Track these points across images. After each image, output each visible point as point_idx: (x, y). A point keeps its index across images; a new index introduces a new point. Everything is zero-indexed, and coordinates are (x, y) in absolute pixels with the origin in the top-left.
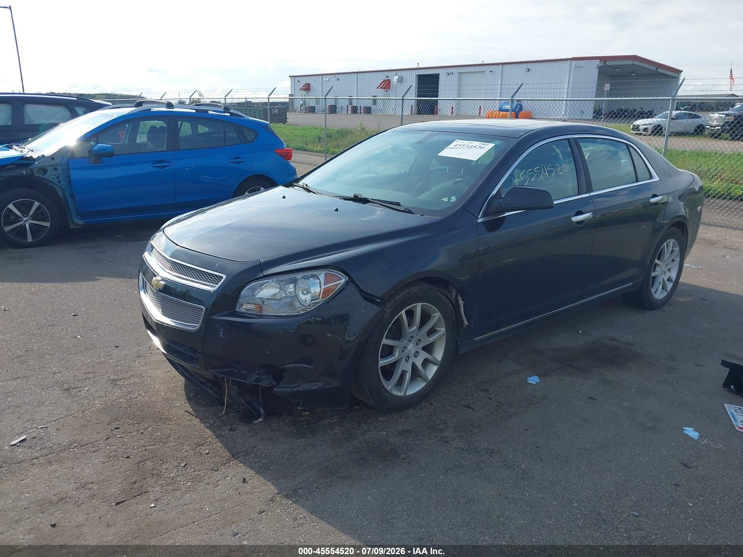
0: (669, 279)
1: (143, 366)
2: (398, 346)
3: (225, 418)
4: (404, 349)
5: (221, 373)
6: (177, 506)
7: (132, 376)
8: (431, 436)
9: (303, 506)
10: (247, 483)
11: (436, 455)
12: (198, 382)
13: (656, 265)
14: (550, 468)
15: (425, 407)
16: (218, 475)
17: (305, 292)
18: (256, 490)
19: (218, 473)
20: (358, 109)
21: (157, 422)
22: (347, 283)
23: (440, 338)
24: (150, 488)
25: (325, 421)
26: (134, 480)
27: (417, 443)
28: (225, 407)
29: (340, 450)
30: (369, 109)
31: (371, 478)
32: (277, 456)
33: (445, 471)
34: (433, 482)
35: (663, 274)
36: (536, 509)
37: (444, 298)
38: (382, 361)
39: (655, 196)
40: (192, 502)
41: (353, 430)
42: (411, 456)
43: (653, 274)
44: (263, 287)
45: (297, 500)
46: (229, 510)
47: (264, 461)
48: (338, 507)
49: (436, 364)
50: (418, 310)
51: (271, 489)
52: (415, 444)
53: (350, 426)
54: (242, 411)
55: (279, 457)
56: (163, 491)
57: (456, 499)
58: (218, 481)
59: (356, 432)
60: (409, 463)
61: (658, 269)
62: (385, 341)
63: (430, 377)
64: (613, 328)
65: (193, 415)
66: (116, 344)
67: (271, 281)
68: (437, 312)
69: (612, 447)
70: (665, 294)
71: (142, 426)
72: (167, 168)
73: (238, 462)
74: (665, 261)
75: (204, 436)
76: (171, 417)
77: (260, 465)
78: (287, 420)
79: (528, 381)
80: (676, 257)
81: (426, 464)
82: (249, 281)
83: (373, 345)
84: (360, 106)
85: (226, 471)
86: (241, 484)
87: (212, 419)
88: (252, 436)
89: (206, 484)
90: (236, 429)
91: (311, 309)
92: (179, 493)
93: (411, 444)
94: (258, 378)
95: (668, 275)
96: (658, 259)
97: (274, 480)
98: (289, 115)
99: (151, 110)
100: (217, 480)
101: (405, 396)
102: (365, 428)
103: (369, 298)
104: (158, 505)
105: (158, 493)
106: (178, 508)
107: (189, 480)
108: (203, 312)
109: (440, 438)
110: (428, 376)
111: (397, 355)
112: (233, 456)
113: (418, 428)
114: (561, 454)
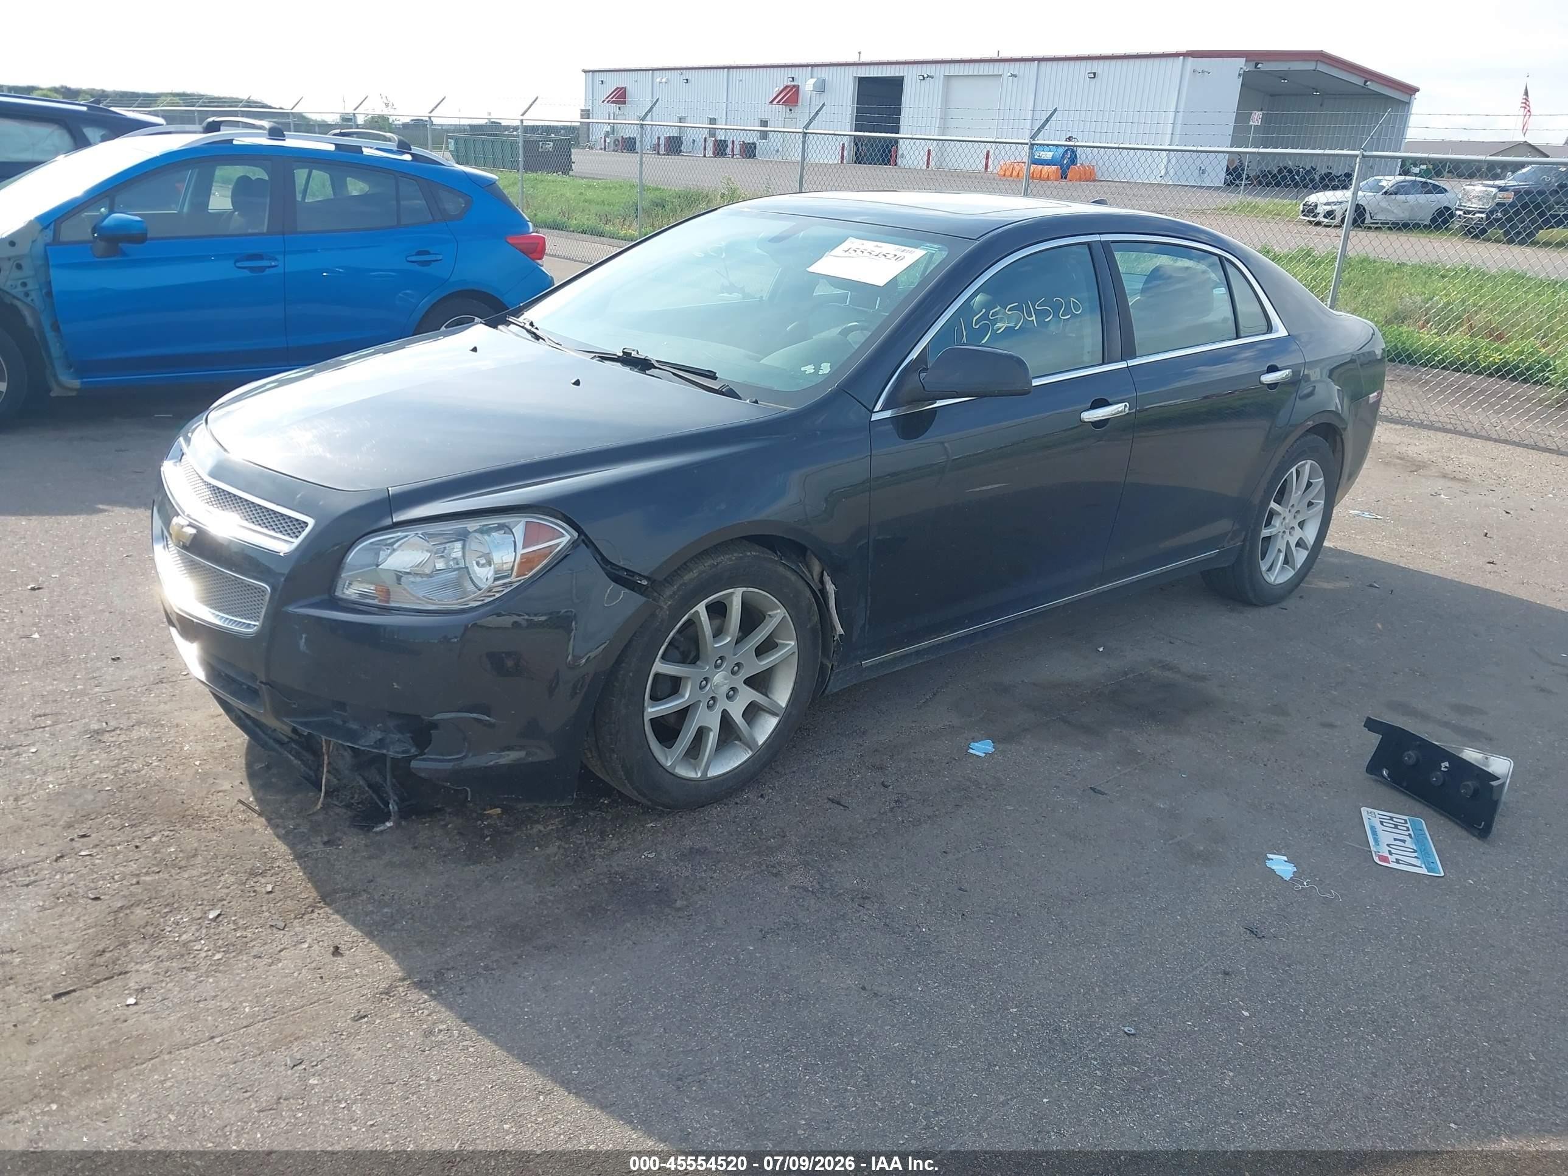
0: (1300, 544)
1: (165, 703)
2: (689, 678)
3: (320, 818)
4: (704, 682)
5: (306, 724)
6: (183, 1003)
7: (139, 723)
8: (747, 862)
9: (450, 1007)
10: (341, 955)
11: (750, 902)
12: (271, 742)
13: (1272, 514)
14: (977, 935)
15: (747, 801)
16: (285, 938)
17: (483, 561)
18: (357, 971)
19: (284, 935)
20: (727, 146)
21: (174, 824)
22: (574, 545)
23: (784, 660)
24: (133, 964)
25: (532, 828)
26: (100, 948)
27: (715, 875)
28: (323, 794)
29: (552, 889)
30: (751, 147)
31: (605, 949)
32: (416, 900)
33: (760, 935)
34: (729, 959)
35: (1287, 532)
36: (930, 1020)
37: (793, 578)
38: (652, 707)
39: (1272, 369)
40: (217, 996)
41: (586, 848)
42: (697, 903)
43: (1265, 532)
44: (395, 546)
45: (440, 994)
46: (292, 1013)
47: (385, 910)
48: (522, 1008)
49: (774, 714)
50: (735, 603)
51: (392, 967)
52: (711, 878)
53: (582, 839)
54: (358, 803)
55: (419, 903)
56: (160, 971)
57: (770, 996)
58: (280, 951)
59: (592, 852)
60: (689, 917)
61: (1277, 522)
62: (659, 667)
63: (761, 739)
64: (1171, 643)
65: (254, 810)
66: (116, 654)
67: (412, 535)
68: (779, 608)
69: (1114, 893)
70: (1290, 573)
71: (140, 832)
72: (268, 272)
73: (331, 911)
74: (1293, 506)
75: (269, 855)
76: (207, 813)
77: (377, 918)
78: (449, 826)
79: (971, 751)
80: (1317, 497)
81: (725, 921)
82: (363, 533)
83: (631, 674)
84: (733, 142)
85: (301, 929)
86: (328, 957)
87: (293, 819)
88: (370, 858)
89: (255, 957)
90: (340, 843)
91: (492, 599)
92: (192, 975)
93: (702, 878)
94: (380, 740)
95: (1298, 534)
96: (1278, 502)
97: (398, 952)
98: (576, 154)
99: (235, 142)
100: (279, 949)
101: (705, 779)
102: (615, 844)
103: (623, 578)
104: (142, 1001)
105: (148, 975)
106: (184, 1007)
107: (220, 947)
108: (267, 597)
109: (764, 867)
110: (758, 739)
111: (687, 695)
112: (323, 898)
113: (724, 846)
114: (1006, 906)
